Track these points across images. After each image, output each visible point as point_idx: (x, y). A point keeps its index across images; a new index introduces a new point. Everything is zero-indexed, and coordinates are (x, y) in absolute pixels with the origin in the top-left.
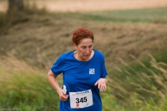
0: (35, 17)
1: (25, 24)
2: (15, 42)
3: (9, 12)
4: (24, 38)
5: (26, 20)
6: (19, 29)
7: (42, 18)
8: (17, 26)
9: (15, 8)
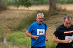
0: (61, 12)
1: (57, 16)
2: (52, 23)
3: (49, 10)
4: (56, 22)
5: (57, 14)
6: (54, 18)
7: (64, 13)
8: (53, 17)
9: (52, 9)
